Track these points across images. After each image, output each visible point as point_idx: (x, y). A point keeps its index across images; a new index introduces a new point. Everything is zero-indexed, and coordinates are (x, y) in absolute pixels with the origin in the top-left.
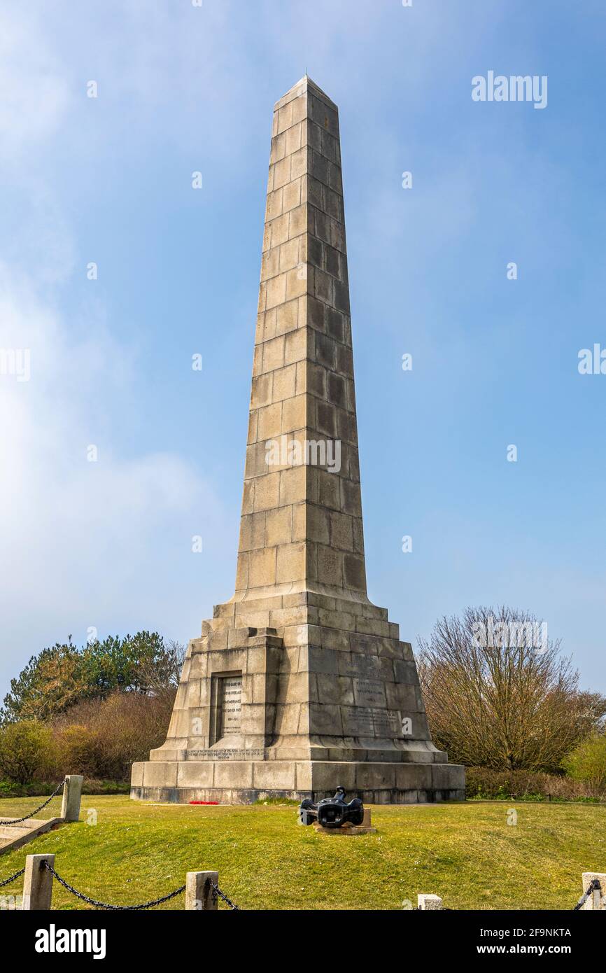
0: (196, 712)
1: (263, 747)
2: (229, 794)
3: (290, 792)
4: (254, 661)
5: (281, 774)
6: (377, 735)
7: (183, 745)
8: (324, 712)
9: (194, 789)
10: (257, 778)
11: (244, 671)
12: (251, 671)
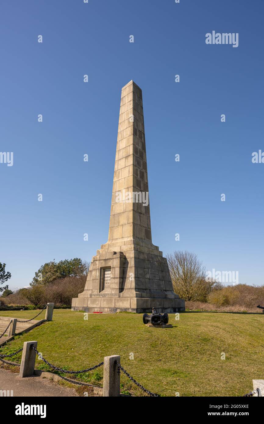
0: (95, 281)
1: (118, 293)
2: (106, 309)
3: (128, 309)
4: (116, 263)
5: (125, 302)
6: (157, 289)
7: (90, 292)
8: (140, 281)
9: (94, 308)
10: (116, 304)
11: (112, 266)
12: (114, 266)
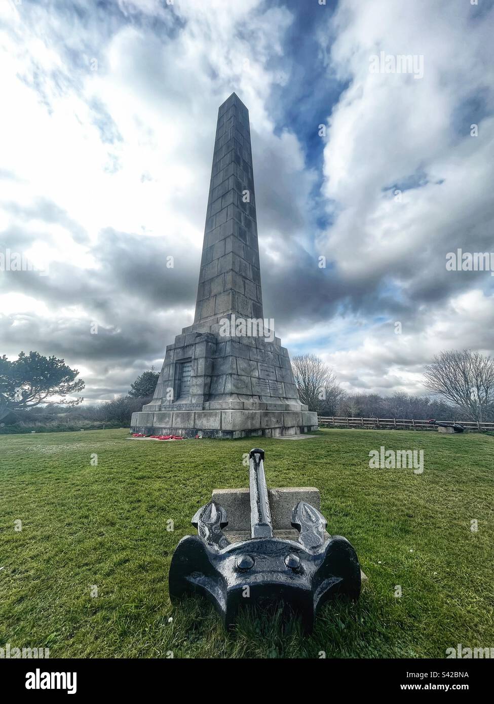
0: (166, 383)
1: (202, 402)
2: (180, 432)
3: (217, 431)
4: (199, 351)
5: (212, 419)
6: (272, 395)
8: (241, 380)
9: (162, 428)
10: (197, 422)
11: (193, 357)
12: (196, 358)
